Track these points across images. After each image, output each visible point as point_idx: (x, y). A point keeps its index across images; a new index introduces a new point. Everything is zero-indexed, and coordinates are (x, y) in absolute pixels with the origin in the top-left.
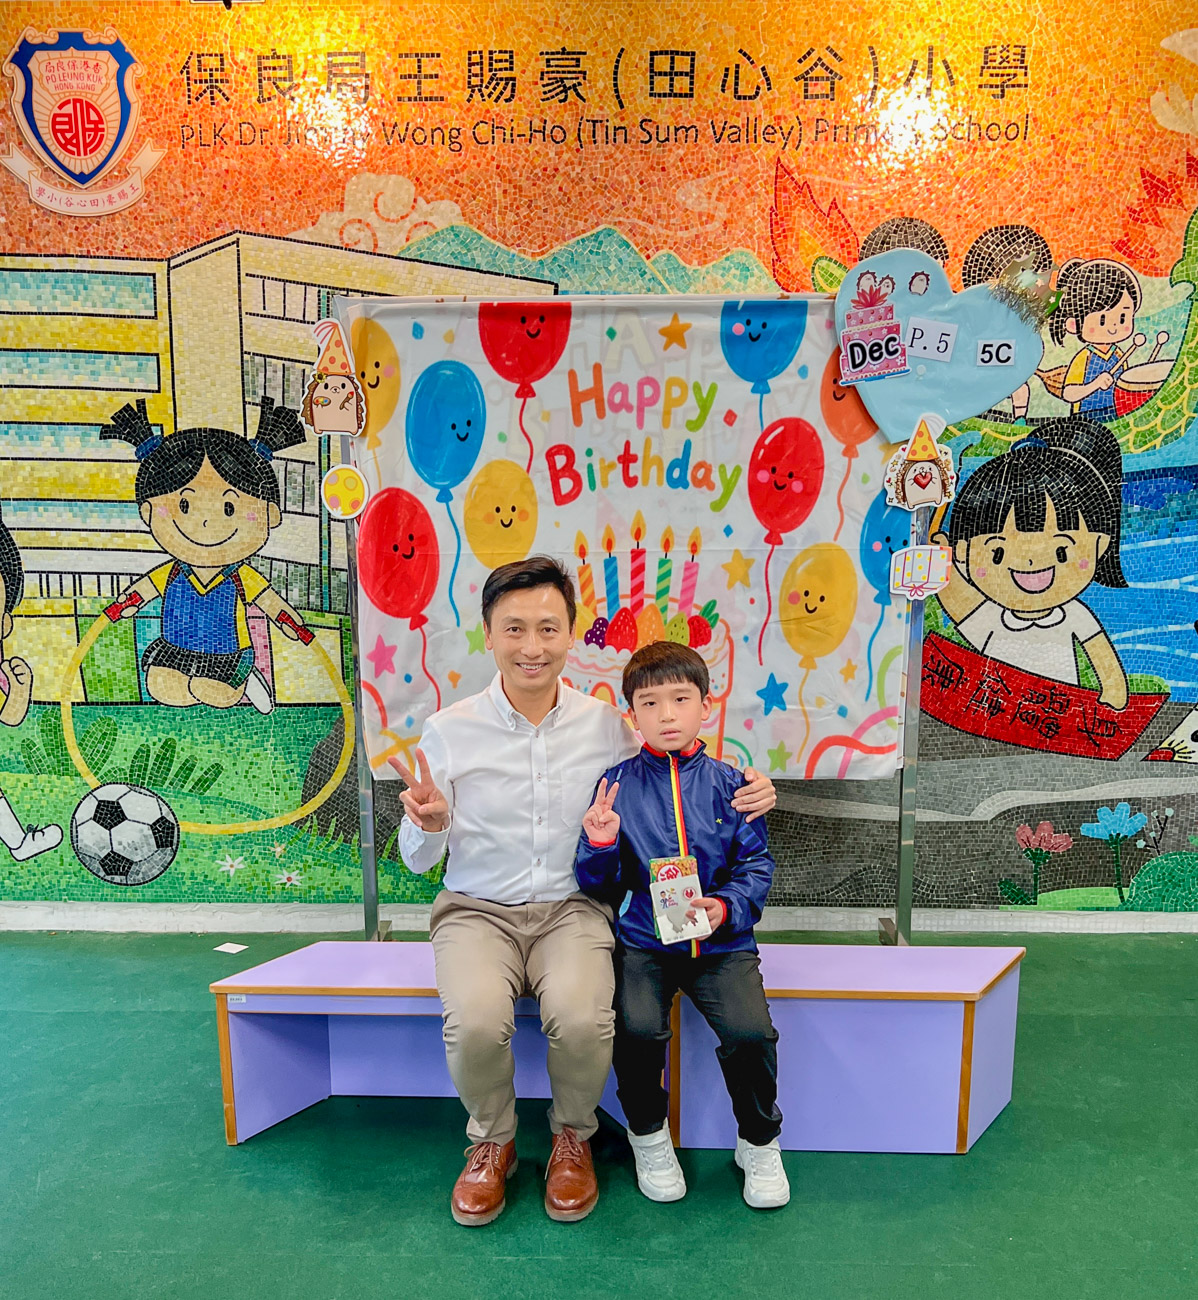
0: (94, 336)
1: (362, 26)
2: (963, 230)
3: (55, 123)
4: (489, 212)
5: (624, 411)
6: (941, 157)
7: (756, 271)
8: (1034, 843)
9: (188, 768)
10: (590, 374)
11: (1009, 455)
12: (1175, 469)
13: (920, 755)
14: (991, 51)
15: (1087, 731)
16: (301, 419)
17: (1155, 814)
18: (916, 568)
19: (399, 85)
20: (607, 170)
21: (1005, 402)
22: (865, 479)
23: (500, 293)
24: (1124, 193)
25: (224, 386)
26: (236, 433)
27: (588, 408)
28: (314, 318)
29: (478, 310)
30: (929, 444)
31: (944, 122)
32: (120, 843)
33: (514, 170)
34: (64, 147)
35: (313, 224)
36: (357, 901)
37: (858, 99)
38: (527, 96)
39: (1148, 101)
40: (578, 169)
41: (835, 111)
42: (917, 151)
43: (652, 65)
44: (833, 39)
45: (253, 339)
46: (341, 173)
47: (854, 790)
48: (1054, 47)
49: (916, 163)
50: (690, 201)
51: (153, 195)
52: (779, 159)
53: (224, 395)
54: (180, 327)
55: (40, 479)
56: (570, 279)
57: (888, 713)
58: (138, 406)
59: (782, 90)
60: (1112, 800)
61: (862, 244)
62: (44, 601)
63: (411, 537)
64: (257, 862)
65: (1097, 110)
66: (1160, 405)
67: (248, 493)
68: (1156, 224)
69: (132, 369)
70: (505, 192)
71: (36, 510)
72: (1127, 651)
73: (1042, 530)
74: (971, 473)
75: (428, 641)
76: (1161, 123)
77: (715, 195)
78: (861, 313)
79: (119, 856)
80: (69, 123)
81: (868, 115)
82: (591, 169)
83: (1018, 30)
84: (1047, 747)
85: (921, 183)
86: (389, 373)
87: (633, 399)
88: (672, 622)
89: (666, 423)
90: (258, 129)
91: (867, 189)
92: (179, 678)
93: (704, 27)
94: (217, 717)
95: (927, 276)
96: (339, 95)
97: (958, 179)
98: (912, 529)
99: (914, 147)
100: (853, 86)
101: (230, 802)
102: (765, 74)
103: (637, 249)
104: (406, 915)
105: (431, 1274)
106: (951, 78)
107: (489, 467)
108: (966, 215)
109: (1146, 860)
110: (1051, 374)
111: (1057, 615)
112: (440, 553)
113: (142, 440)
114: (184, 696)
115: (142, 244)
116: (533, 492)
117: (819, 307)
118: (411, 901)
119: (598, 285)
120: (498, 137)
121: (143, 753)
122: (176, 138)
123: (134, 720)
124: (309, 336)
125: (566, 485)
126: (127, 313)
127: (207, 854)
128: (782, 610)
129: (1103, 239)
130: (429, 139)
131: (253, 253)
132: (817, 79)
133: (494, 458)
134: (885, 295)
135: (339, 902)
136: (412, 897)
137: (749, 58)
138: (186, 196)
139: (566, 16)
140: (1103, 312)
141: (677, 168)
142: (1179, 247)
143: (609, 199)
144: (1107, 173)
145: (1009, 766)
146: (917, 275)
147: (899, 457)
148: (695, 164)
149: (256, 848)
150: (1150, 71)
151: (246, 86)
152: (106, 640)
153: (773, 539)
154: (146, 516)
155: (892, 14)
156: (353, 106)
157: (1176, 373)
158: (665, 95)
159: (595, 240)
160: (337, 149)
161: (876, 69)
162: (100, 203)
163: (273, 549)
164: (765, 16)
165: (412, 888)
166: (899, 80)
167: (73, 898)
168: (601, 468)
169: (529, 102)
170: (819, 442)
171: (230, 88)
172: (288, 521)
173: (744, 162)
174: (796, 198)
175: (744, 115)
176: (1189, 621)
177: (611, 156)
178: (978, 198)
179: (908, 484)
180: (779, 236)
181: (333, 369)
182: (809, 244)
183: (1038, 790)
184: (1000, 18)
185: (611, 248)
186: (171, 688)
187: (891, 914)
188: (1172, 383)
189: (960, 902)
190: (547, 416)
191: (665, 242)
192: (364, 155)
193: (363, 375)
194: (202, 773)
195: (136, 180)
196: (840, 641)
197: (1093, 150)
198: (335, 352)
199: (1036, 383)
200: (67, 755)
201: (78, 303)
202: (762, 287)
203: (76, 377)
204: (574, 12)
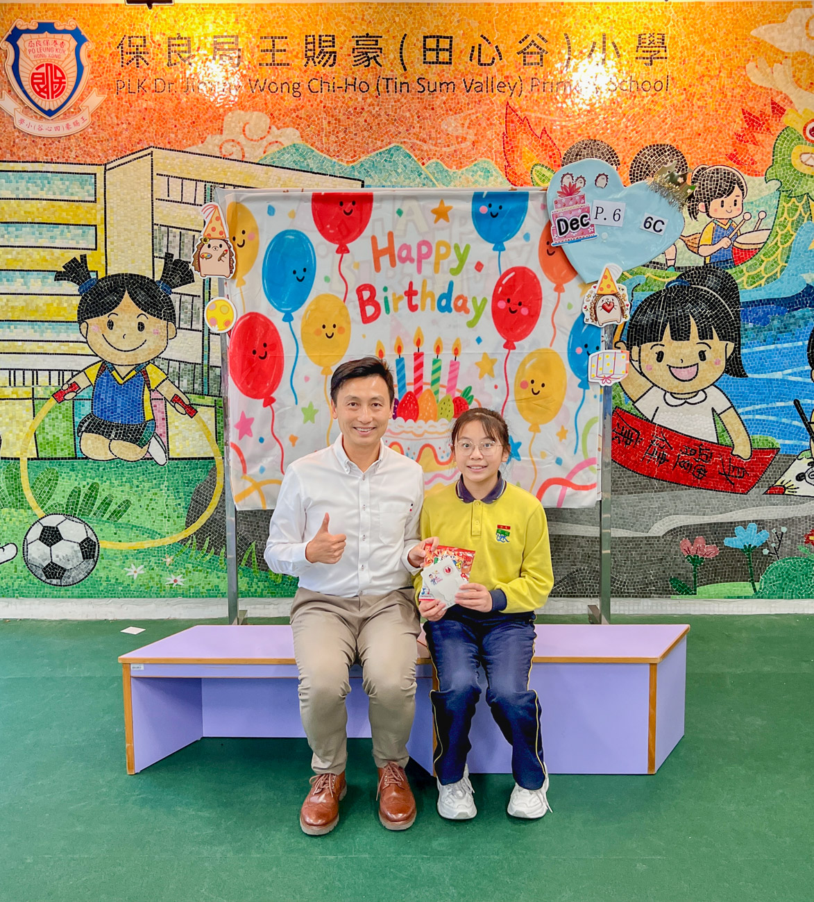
0: (54, 213)
1: (237, 20)
2: (629, 147)
3: (33, 78)
4: (318, 135)
5: (408, 262)
6: (613, 101)
7: (494, 173)
8: (693, 552)
9: (107, 503)
10: (386, 238)
11: (664, 290)
12: (775, 299)
13: (612, 491)
14: (643, 37)
15: (725, 474)
16: (191, 267)
17: (774, 531)
18: (606, 365)
19: (260, 56)
20: (396, 109)
21: (661, 256)
22: (570, 306)
23: (326, 186)
24: (732, 124)
25: (140, 246)
26: (147, 276)
27: (385, 260)
28: (202, 202)
29: (311, 198)
30: (611, 284)
31: (614, 80)
32: (57, 556)
33: (335, 109)
34: (38, 93)
35: (202, 142)
36: (223, 596)
37: (558, 65)
38: (343, 63)
39: (745, 68)
40: (377, 109)
41: (543, 73)
42: (597, 98)
43: (425, 44)
44: (542, 29)
45: (160, 215)
46: (221, 110)
47: (568, 516)
48: (683, 35)
49: (597, 105)
50: (450, 129)
51: (97, 124)
52: (508, 104)
53: (140, 252)
54: (112, 208)
55: (12, 307)
56: (372, 178)
57: (590, 462)
58: (81, 259)
59: (509, 60)
60: (745, 522)
61: (563, 156)
62: (11, 389)
63: (265, 345)
64: (153, 569)
65: (712, 73)
66: (763, 258)
67: (155, 316)
68: (754, 144)
69: (78, 235)
70: (329, 122)
71: (9, 328)
72: (750, 420)
73: (688, 340)
74: (640, 303)
75: (275, 414)
76: (753, 81)
77: (466, 125)
78: (564, 200)
79: (56, 565)
80: (43, 79)
81: (565, 76)
82: (385, 109)
83: (659, 24)
84: (699, 485)
85: (601, 118)
86: (251, 238)
87: (414, 255)
88: (442, 401)
89: (436, 270)
90: (167, 83)
91: (566, 121)
92: (103, 441)
93: (458, 21)
94: (128, 468)
95: (607, 176)
96: (221, 62)
97: (624, 115)
98: (602, 339)
99: (595, 95)
100: (555, 57)
101: (135, 527)
102: (498, 50)
103: (416, 159)
104: (258, 606)
105: (274, 869)
106: (618, 53)
107: (318, 299)
108: (631, 138)
109: (769, 563)
110: (690, 238)
111: (701, 396)
112: (285, 355)
113: (83, 281)
114: (106, 453)
115: (88, 155)
116: (348, 315)
117: (536, 196)
118: (261, 596)
119: (391, 181)
120: (325, 88)
121: (76, 492)
122: (113, 87)
123: (71, 470)
124: (198, 214)
125: (370, 310)
126: (76, 198)
127: (118, 563)
128: (516, 393)
129: (720, 153)
130: (279, 89)
131: (162, 161)
132: (532, 53)
133: (322, 293)
134: (579, 188)
135: (210, 597)
136: (262, 593)
137: (487, 40)
138: (118, 125)
139: (369, 14)
140: (722, 199)
141: (442, 108)
142: (769, 158)
143: (398, 127)
144: (721, 112)
145: (674, 498)
146: (600, 175)
147: (592, 292)
148: (453, 105)
149: (153, 559)
150: (745, 50)
151: (160, 56)
152: (53, 415)
153: (509, 346)
154: (84, 332)
155: (578, 14)
156: (230, 68)
157: (772, 237)
158: (433, 63)
159: (389, 153)
160: (219, 95)
161: (570, 48)
162: (61, 128)
163: (170, 353)
164: (498, 15)
165: (262, 587)
166: (584, 54)
167: (22, 595)
168: (394, 300)
169: (345, 67)
170: (538, 282)
171: (150, 57)
172: (181, 335)
173: (485, 104)
174: (519, 127)
175: (485, 75)
176: (789, 399)
177: (399, 100)
178: (638, 127)
179: (598, 310)
180: (509, 150)
181: (214, 235)
182: (529, 156)
183: (694, 514)
184: (647, 17)
185: (399, 158)
186: (97, 448)
187: (596, 602)
188: (770, 244)
189: (644, 594)
190: (357, 266)
191: (434, 155)
192: (236, 99)
193: (234, 239)
194: (117, 506)
195: (86, 114)
196: (556, 413)
197: (711, 97)
198: (216, 224)
199: (680, 244)
200: (23, 494)
201: (44, 192)
202: (499, 183)
203: (40, 240)
204: (374, 12)
